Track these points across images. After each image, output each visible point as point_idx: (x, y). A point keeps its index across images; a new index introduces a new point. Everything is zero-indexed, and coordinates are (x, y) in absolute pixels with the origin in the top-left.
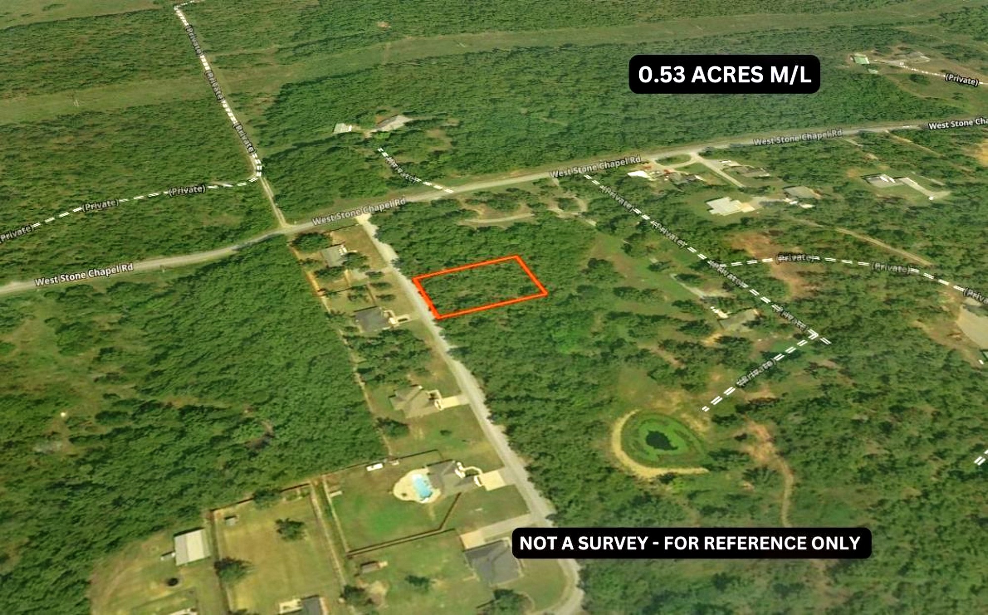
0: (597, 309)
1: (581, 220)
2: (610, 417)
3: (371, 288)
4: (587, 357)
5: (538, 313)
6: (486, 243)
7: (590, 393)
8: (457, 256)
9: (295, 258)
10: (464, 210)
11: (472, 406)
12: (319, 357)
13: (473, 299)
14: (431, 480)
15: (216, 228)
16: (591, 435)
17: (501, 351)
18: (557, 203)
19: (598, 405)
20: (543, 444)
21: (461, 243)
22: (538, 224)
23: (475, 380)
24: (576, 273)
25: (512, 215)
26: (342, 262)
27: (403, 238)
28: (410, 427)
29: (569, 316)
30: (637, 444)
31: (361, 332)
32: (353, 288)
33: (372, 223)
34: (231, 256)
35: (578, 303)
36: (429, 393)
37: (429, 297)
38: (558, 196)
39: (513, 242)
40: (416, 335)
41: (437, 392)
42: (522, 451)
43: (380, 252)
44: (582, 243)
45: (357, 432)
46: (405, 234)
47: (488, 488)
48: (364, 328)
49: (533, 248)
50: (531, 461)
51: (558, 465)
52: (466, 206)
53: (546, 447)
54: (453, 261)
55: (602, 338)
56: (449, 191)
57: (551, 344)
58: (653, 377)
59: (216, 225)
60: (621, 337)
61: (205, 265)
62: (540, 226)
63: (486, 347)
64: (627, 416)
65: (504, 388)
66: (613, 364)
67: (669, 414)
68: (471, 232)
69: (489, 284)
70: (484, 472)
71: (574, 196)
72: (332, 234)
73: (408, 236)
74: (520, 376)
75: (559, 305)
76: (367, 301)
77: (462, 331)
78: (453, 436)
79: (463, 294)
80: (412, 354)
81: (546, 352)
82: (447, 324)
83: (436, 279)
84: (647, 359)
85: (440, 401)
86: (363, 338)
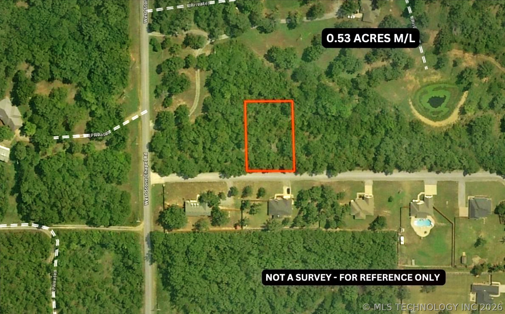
0: (319, 79)
1: (218, 43)
2: (409, 115)
3: (246, 199)
4: (358, 104)
5: (310, 114)
6: (223, 114)
7: (386, 117)
8: (230, 137)
9: (188, 233)
10: (175, 112)
11: (375, 180)
12: (305, 245)
13: (283, 145)
14: (419, 217)
15: (116, 270)
16: (419, 131)
17: (337, 149)
18: (188, 47)
19: (398, 117)
20: (416, 156)
21: (216, 129)
22: (211, 72)
23: (355, 171)
24: (277, 74)
25: (195, 84)
26: (207, 207)
27: (196, 163)
28: (380, 215)
29: (319, 97)
30: (434, 113)
31: (291, 217)
32: (242, 209)
33: (166, 175)
34: (159, 267)
35: (309, 87)
36: (358, 198)
37: (270, 168)
38: (180, 43)
39: (228, 96)
40: (306, 189)
41: (358, 194)
42: (417, 168)
43: (206, 181)
44: (245, 55)
45: (374, 242)
46: (192, 160)
47: (435, 193)
48: (288, 214)
49: (238, 87)
50: (425, 167)
51: (434, 157)
52: (171, 110)
53: (418, 156)
54: (236, 142)
55: (346, 89)
56: (145, 112)
57: (340, 118)
58: (390, 80)
59: (112, 269)
60: (350, 79)
61: (161, 284)
62: (214, 71)
63: (332, 155)
64: (412, 107)
65: (366, 158)
66: (369, 94)
67: (420, 86)
68: (206, 118)
69: (270, 130)
70: (424, 191)
71: (185, 33)
72: (167, 203)
73: (195, 159)
74: (359, 146)
75: (306, 99)
76: (260, 205)
77: (312, 162)
78: (393, 196)
79: (274, 148)
80: (322, 196)
81: (346, 124)
82: (302, 169)
83: (252, 158)
84: (374, 75)
85: (366, 195)
86: (297, 217)
